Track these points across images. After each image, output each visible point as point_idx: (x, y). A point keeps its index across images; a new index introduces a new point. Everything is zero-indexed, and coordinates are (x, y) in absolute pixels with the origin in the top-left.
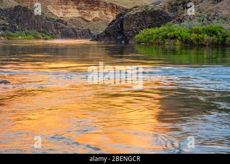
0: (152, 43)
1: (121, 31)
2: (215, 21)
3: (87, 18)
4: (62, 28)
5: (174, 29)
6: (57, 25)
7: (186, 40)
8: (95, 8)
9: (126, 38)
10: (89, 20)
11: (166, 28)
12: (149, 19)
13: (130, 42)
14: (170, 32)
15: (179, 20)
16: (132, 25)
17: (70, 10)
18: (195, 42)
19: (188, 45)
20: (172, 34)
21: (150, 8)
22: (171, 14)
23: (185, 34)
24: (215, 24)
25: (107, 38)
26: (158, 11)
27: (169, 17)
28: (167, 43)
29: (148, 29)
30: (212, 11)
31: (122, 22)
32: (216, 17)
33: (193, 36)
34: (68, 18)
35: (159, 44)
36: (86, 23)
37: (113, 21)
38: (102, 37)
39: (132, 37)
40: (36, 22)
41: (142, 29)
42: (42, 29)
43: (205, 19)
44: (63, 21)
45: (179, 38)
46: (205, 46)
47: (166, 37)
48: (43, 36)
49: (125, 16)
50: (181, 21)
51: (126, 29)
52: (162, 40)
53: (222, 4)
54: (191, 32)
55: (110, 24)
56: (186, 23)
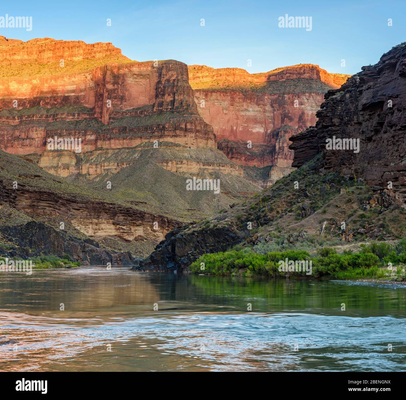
0: (214, 274)
1: (173, 257)
2: (298, 244)
3: (127, 237)
4: (92, 251)
5: (244, 254)
6: (84, 247)
7: (260, 270)
8: (138, 223)
9: (179, 266)
10: (129, 239)
11: (233, 254)
12: (211, 240)
13: (185, 272)
14: (239, 258)
15: (251, 241)
16: (187, 248)
17: (103, 226)
18: (271, 273)
19: (263, 277)
20: (241, 261)
21: (212, 225)
22: (241, 234)
23: (258, 262)
24: (298, 248)
25: (152, 267)
26: (223, 228)
27: (238, 237)
28: (234, 274)
29: (209, 254)
30: (294, 230)
31: (173, 245)
32: (300, 239)
33: (269, 265)
34: (100, 237)
35: (224, 275)
36: (125, 244)
37: (162, 243)
38: (146, 264)
39: (187, 265)
40: (56, 243)
41: (201, 253)
42: (64, 254)
43: (286, 241)
44: (93, 241)
45: (251, 267)
46: (285, 278)
47: (232, 266)
48: (65, 263)
49: (178, 236)
50: (253, 243)
51: (179, 255)
52: (228, 269)
53: (308, 221)
54: (266, 260)
55: (158, 247)
56: (259, 246)
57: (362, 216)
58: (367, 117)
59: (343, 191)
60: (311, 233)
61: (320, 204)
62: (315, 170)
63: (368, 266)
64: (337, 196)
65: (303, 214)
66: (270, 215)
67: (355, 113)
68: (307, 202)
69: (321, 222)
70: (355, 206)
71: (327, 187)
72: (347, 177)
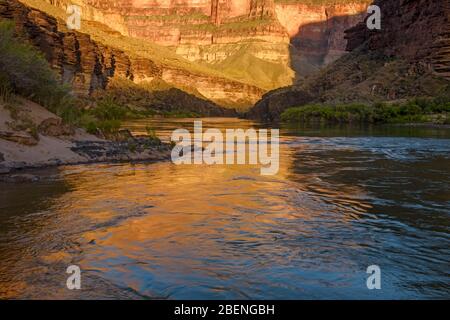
0: (298, 120)
1: (266, 110)
2: (355, 101)
3: (232, 99)
5: (318, 107)
7: (330, 117)
8: (239, 90)
9: (271, 116)
10: (234, 101)
11: (310, 107)
12: (292, 99)
13: (275, 120)
14: (315, 110)
15: (321, 99)
18: (339, 119)
19: (333, 122)
20: (316, 112)
21: (293, 90)
22: (313, 95)
23: (329, 112)
24: (356, 103)
25: (254, 117)
26: (301, 91)
27: (311, 97)
28: (311, 120)
29: (292, 108)
30: (352, 91)
31: (267, 103)
33: (337, 114)
35: (304, 121)
38: (249, 115)
41: (286, 108)
43: (346, 99)
45: (324, 115)
46: (348, 122)
47: (311, 115)
49: (271, 96)
50: (323, 101)
51: (271, 108)
52: (307, 117)
54: (335, 110)
56: (328, 102)
57: (402, 81)
58: (406, 10)
59: (386, 64)
60: (365, 93)
61: (369, 74)
62: (364, 51)
63: (413, 114)
64: (382, 68)
65: (358, 80)
66: (332, 82)
67: (397, 8)
68: (360, 73)
69: (371, 86)
70: (396, 74)
71: (374, 62)
72: (389, 55)
